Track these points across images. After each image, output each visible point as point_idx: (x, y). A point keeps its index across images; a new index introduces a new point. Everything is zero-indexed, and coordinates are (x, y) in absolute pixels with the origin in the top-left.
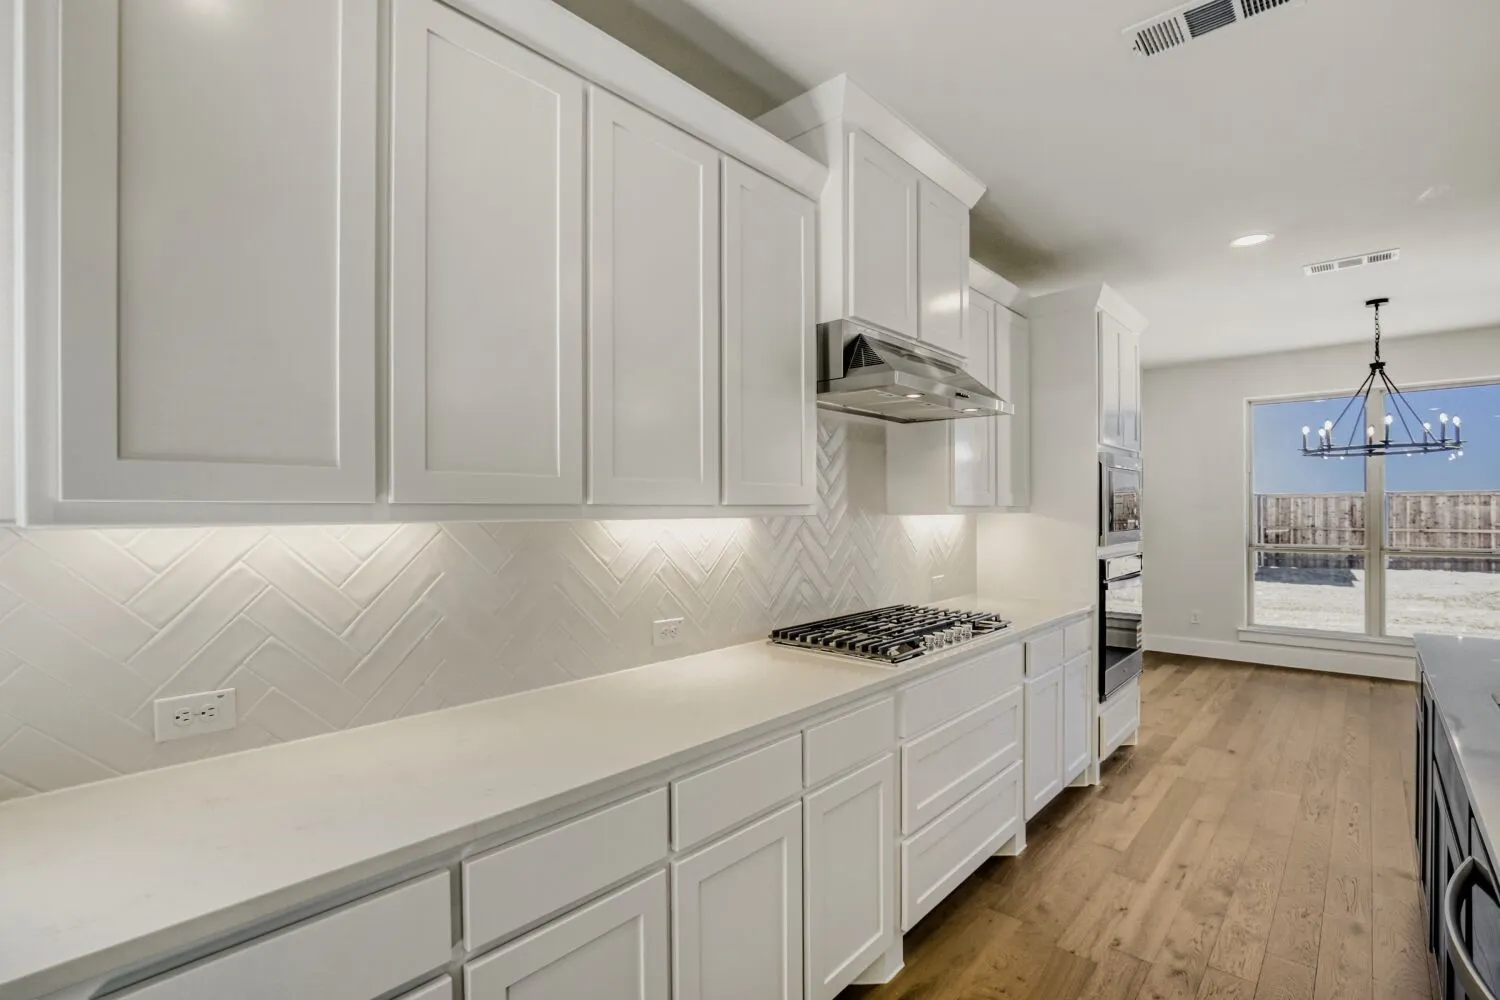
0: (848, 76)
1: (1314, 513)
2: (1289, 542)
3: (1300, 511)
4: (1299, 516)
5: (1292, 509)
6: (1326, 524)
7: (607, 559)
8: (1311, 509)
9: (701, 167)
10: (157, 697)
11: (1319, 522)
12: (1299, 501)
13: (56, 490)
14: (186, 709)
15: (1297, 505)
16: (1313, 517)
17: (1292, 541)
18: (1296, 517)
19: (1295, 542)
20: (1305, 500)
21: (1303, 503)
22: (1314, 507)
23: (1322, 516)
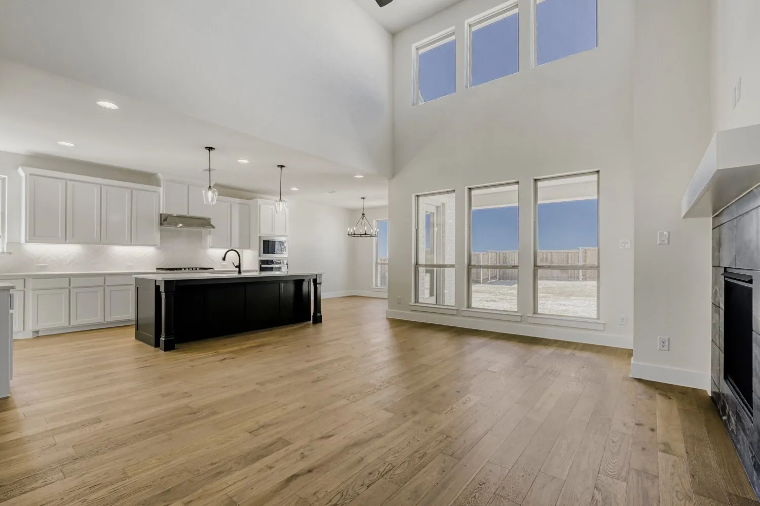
7: (115, 252)
10: (38, 264)
13: (28, 240)
14: (41, 266)
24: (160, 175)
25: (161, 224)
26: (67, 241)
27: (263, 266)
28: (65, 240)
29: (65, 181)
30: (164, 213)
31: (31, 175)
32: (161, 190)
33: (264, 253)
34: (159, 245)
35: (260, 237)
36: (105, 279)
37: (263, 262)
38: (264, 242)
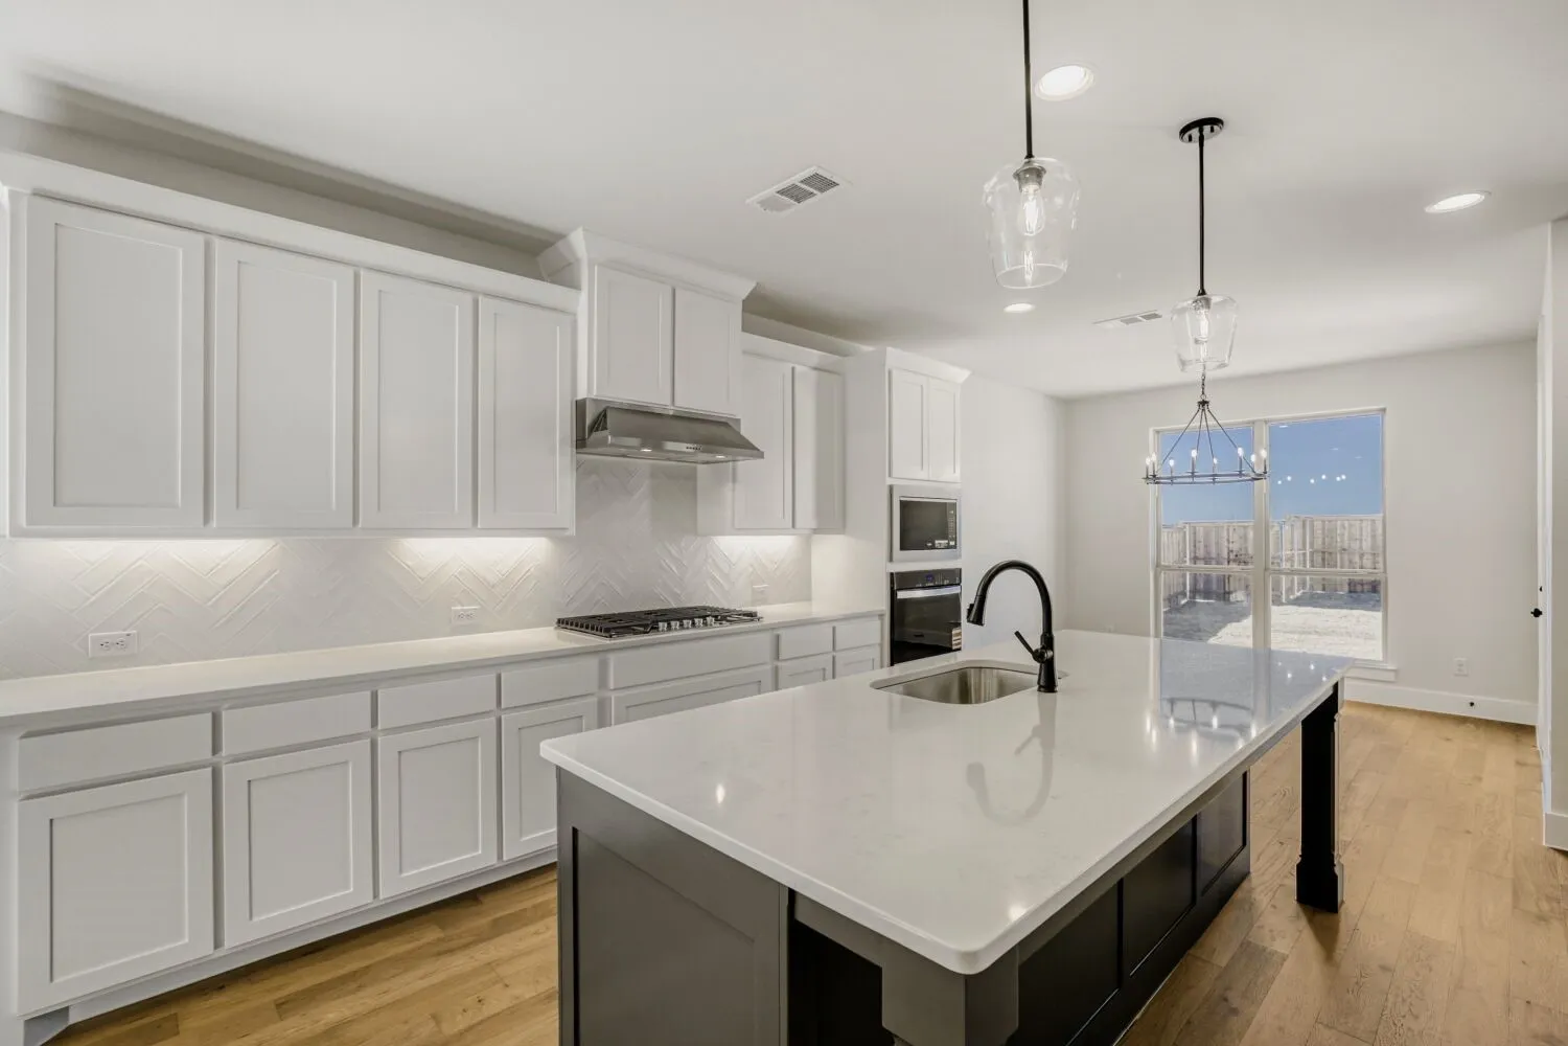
0: (584, 230)
1: (1361, 535)
2: (1336, 566)
3: (1346, 535)
4: (1346, 538)
5: (1338, 532)
6: (1374, 546)
7: (410, 563)
8: (1358, 533)
9: (457, 307)
10: (92, 632)
11: (1367, 545)
12: (1346, 525)
13: (23, 521)
14: (107, 640)
15: (1344, 528)
16: (1361, 540)
17: (1339, 564)
18: (1342, 541)
19: (1342, 567)
20: (1352, 522)
21: (1350, 526)
22: (1361, 529)
23: (1369, 539)
24: (578, 242)
25: (581, 443)
26: (214, 524)
27: (901, 595)
28: (206, 518)
29: (200, 238)
30: (594, 394)
31: (39, 194)
32: (581, 303)
33: (903, 548)
34: (572, 532)
35: (891, 488)
36: (374, 697)
37: (899, 581)
38: (904, 505)
